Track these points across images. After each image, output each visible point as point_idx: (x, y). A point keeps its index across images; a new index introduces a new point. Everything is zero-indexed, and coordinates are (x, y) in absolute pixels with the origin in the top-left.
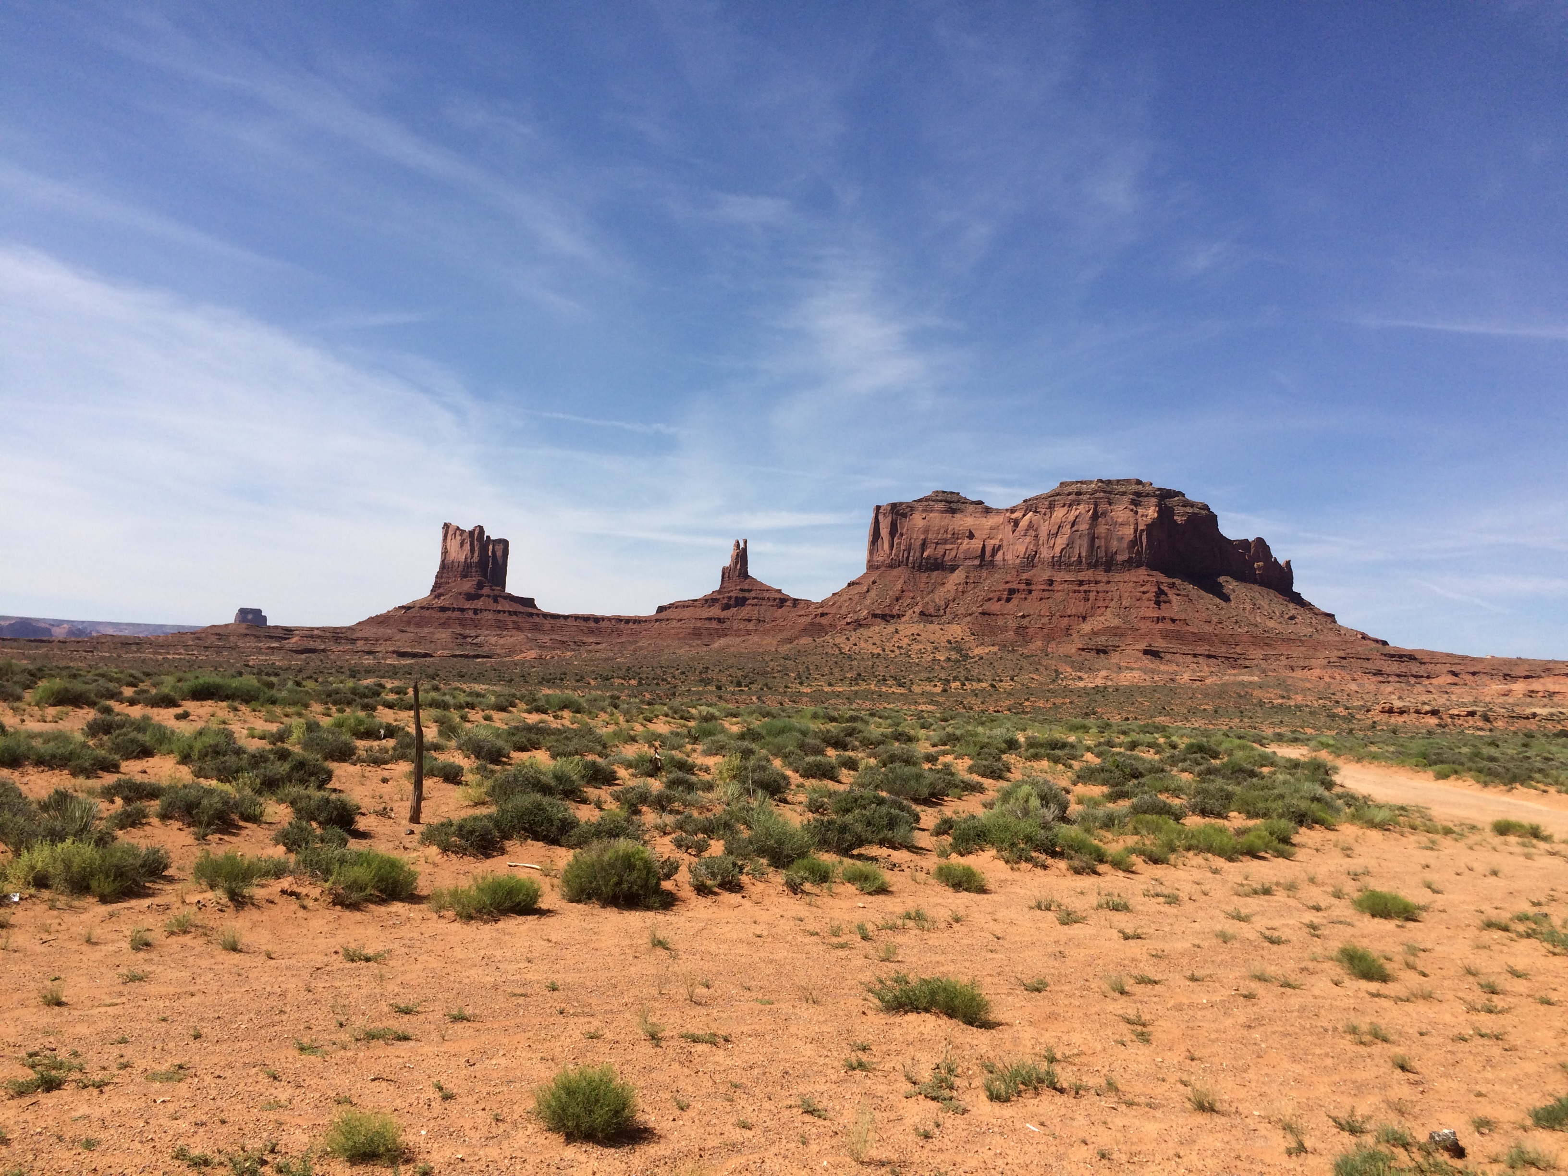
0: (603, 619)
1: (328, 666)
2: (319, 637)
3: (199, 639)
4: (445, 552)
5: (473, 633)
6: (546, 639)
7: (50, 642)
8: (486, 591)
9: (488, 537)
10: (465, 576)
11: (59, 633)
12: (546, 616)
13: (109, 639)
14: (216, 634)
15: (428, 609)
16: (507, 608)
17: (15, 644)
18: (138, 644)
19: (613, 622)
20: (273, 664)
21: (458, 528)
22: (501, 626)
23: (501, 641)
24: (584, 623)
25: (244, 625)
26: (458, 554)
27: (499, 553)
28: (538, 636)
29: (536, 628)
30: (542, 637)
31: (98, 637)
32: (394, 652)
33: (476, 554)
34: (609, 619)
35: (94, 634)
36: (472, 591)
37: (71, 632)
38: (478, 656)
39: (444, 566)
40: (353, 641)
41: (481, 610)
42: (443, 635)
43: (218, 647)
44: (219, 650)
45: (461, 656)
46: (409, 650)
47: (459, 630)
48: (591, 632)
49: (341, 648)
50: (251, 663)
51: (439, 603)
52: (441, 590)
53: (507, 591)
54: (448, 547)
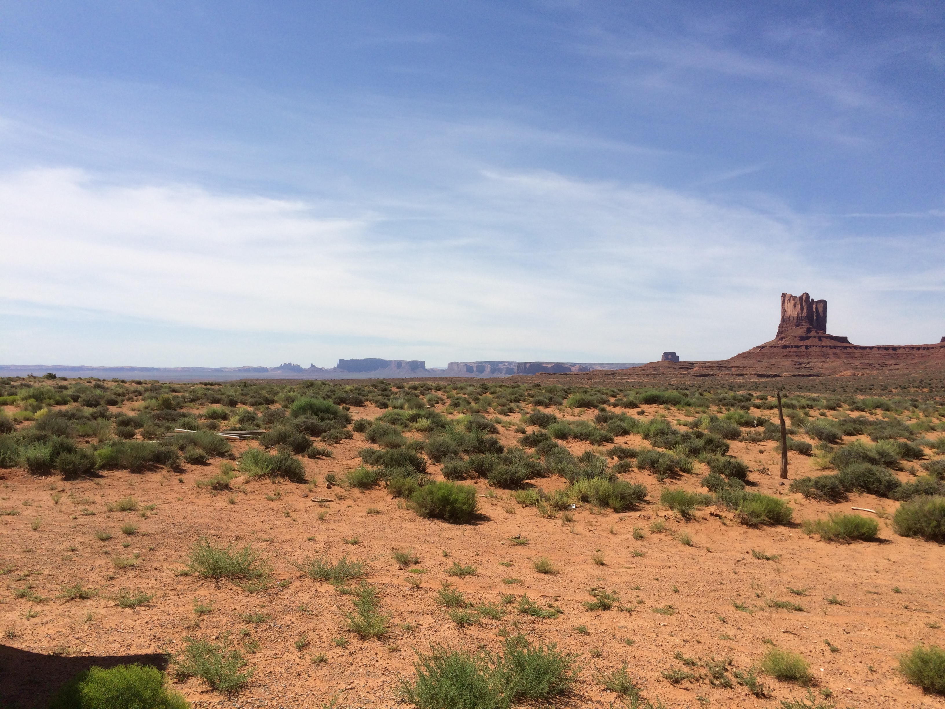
0: (899, 348)
1: (716, 384)
2: (710, 367)
3: (643, 370)
4: (784, 311)
5: (806, 361)
6: (857, 362)
7: (570, 375)
8: (813, 334)
9: (812, 300)
10: (798, 326)
11: (574, 370)
12: (856, 348)
13: (598, 372)
14: (652, 367)
15: (775, 347)
16: (828, 344)
17: (554, 376)
18: (613, 374)
19: (907, 350)
20: (685, 383)
21: (792, 295)
22: (825, 356)
23: (826, 365)
24: (885, 351)
25: (667, 362)
26: (793, 312)
27: (821, 309)
28: (851, 361)
29: (850, 356)
30: (854, 361)
31: (593, 371)
32: (755, 374)
33: (805, 311)
34: (904, 348)
35: (591, 370)
36: (804, 335)
37: (580, 369)
38: (810, 375)
39: (783, 320)
40: (730, 368)
41: (810, 346)
42: (786, 363)
43: (654, 374)
44: (655, 376)
45: (799, 375)
46: (765, 373)
47: (796, 359)
48: (890, 357)
49: (722, 373)
50: (672, 383)
51: (783, 343)
52: (783, 335)
53: (827, 333)
54: (786, 308)
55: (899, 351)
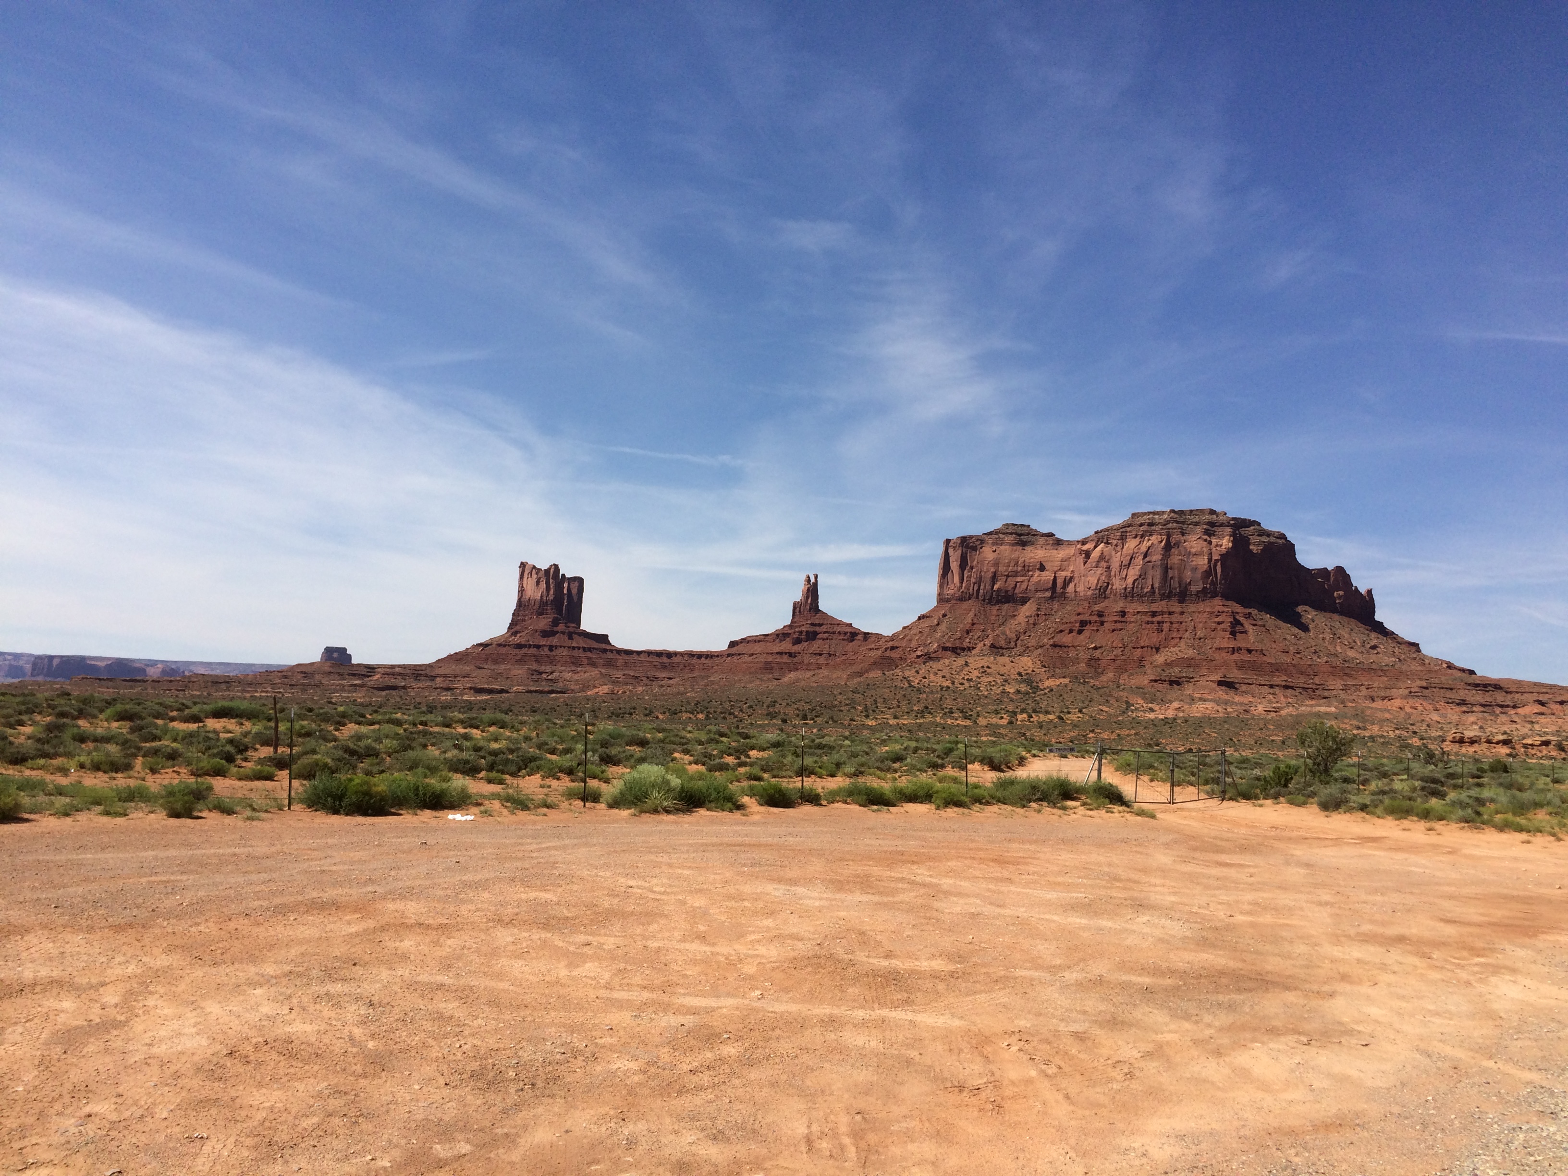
0: (676, 654)
1: (407, 702)
2: (400, 674)
3: (286, 677)
4: (522, 590)
5: (548, 669)
6: (619, 674)
7: (144, 681)
8: (561, 627)
9: (563, 575)
10: (542, 614)
11: (153, 673)
12: (620, 651)
13: (200, 678)
14: (302, 672)
15: (505, 646)
16: (582, 644)
18: (228, 682)
19: (686, 658)
20: (355, 700)
21: (534, 567)
22: (576, 662)
23: (576, 677)
24: (657, 659)
25: (328, 664)
26: (534, 592)
27: (574, 591)
28: (612, 671)
29: (610, 664)
30: (615, 672)
31: (190, 676)
32: (471, 688)
33: (552, 592)
34: (682, 654)
35: (187, 673)
36: (548, 628)
38: (552, 692)
39: (520, 604)
40: (433, 678)
41: (556, 647)
42: (519, 671)
43: (303, 685)
44: (304, 688)
45: (536, 691)
46: (486, 686)
47: (534, 666)
48: (664, 667)
49: (420, 685)
50: (334, 700)
51: (516, 640)
52: (518, 628)
53: (581, 628)
54: (525, 586)
55: (675, 659)
